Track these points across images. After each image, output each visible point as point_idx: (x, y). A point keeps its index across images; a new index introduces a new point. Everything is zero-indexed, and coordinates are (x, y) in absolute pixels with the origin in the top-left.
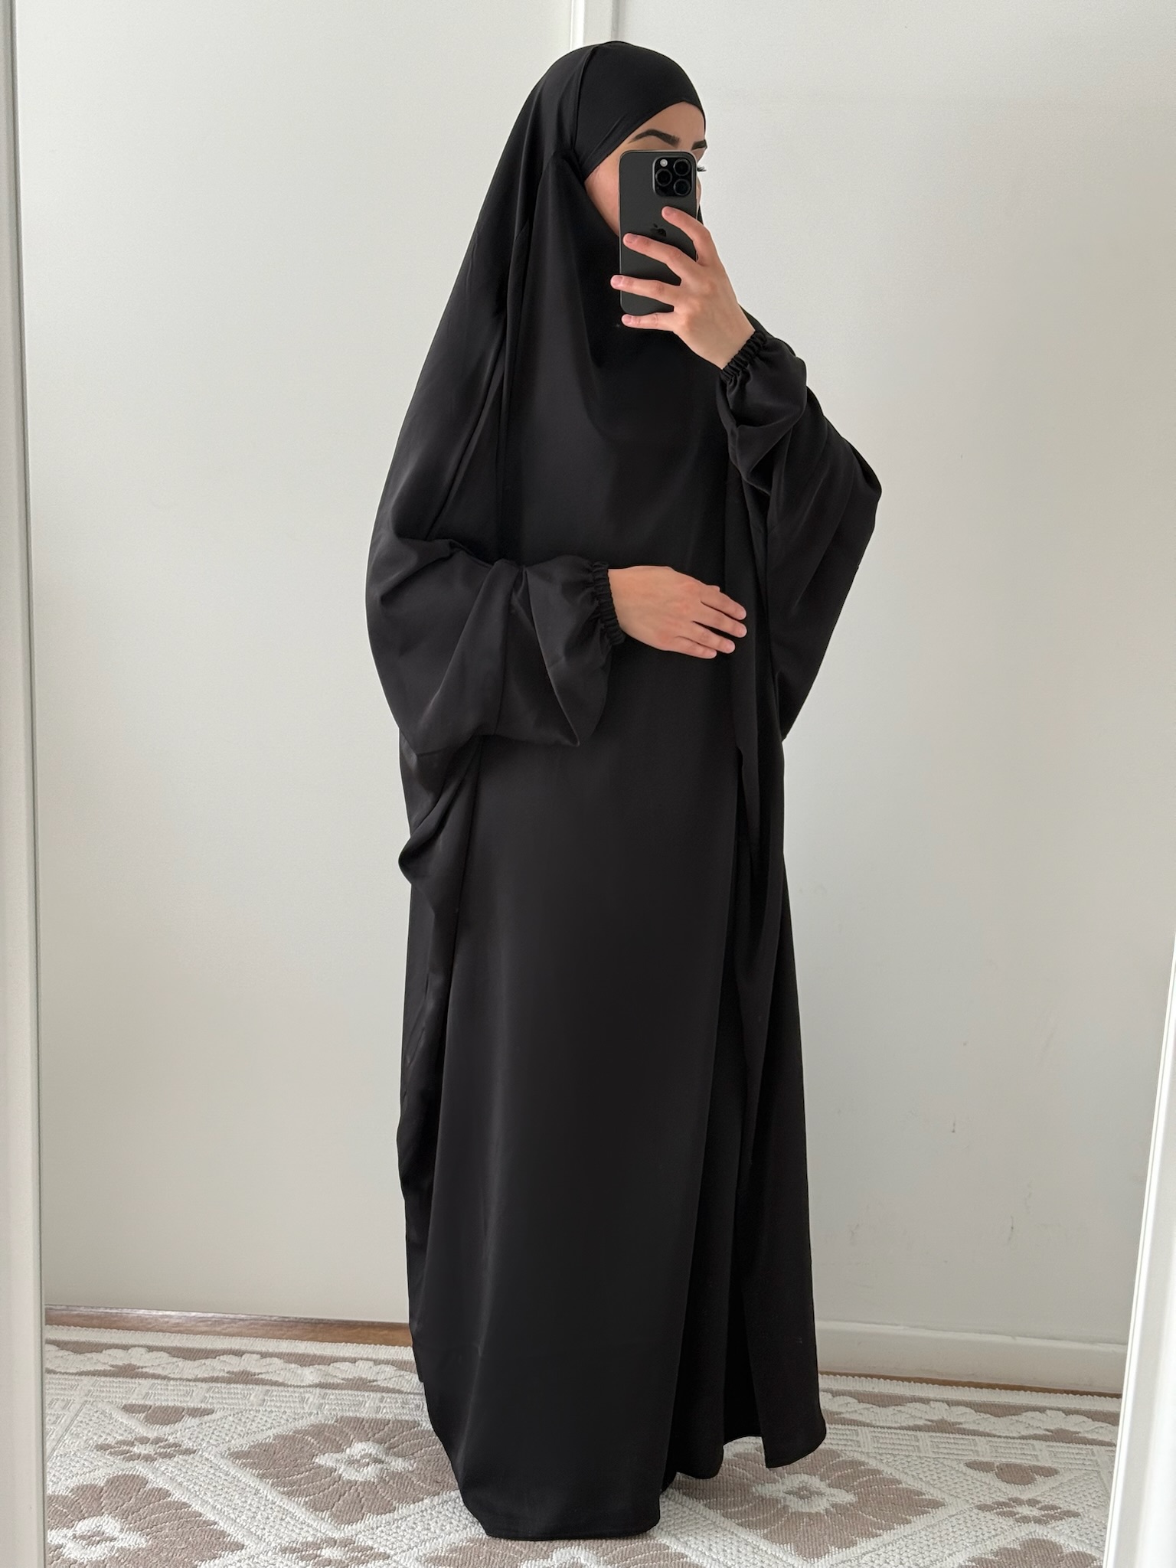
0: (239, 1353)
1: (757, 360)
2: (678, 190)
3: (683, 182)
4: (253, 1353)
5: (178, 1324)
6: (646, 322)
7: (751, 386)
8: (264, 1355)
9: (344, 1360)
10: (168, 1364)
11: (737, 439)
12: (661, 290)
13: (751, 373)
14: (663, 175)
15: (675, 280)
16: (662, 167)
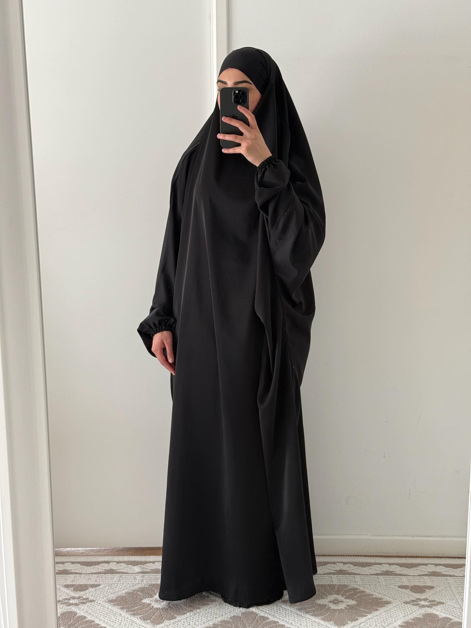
0: (108, 562)
2: (242, 102)
3: (244, 99)
4: (113, 562)
5: (83, 553)
6: (231, 151)
7: (268, 173)
8: (118, 562)
9: (150, 562)
10: (80, 568)
11: (258, 192)
12: (236, 138)
13: (268, 169)
14: (236, 96)
15: (241, 134)
16: (236, 93)
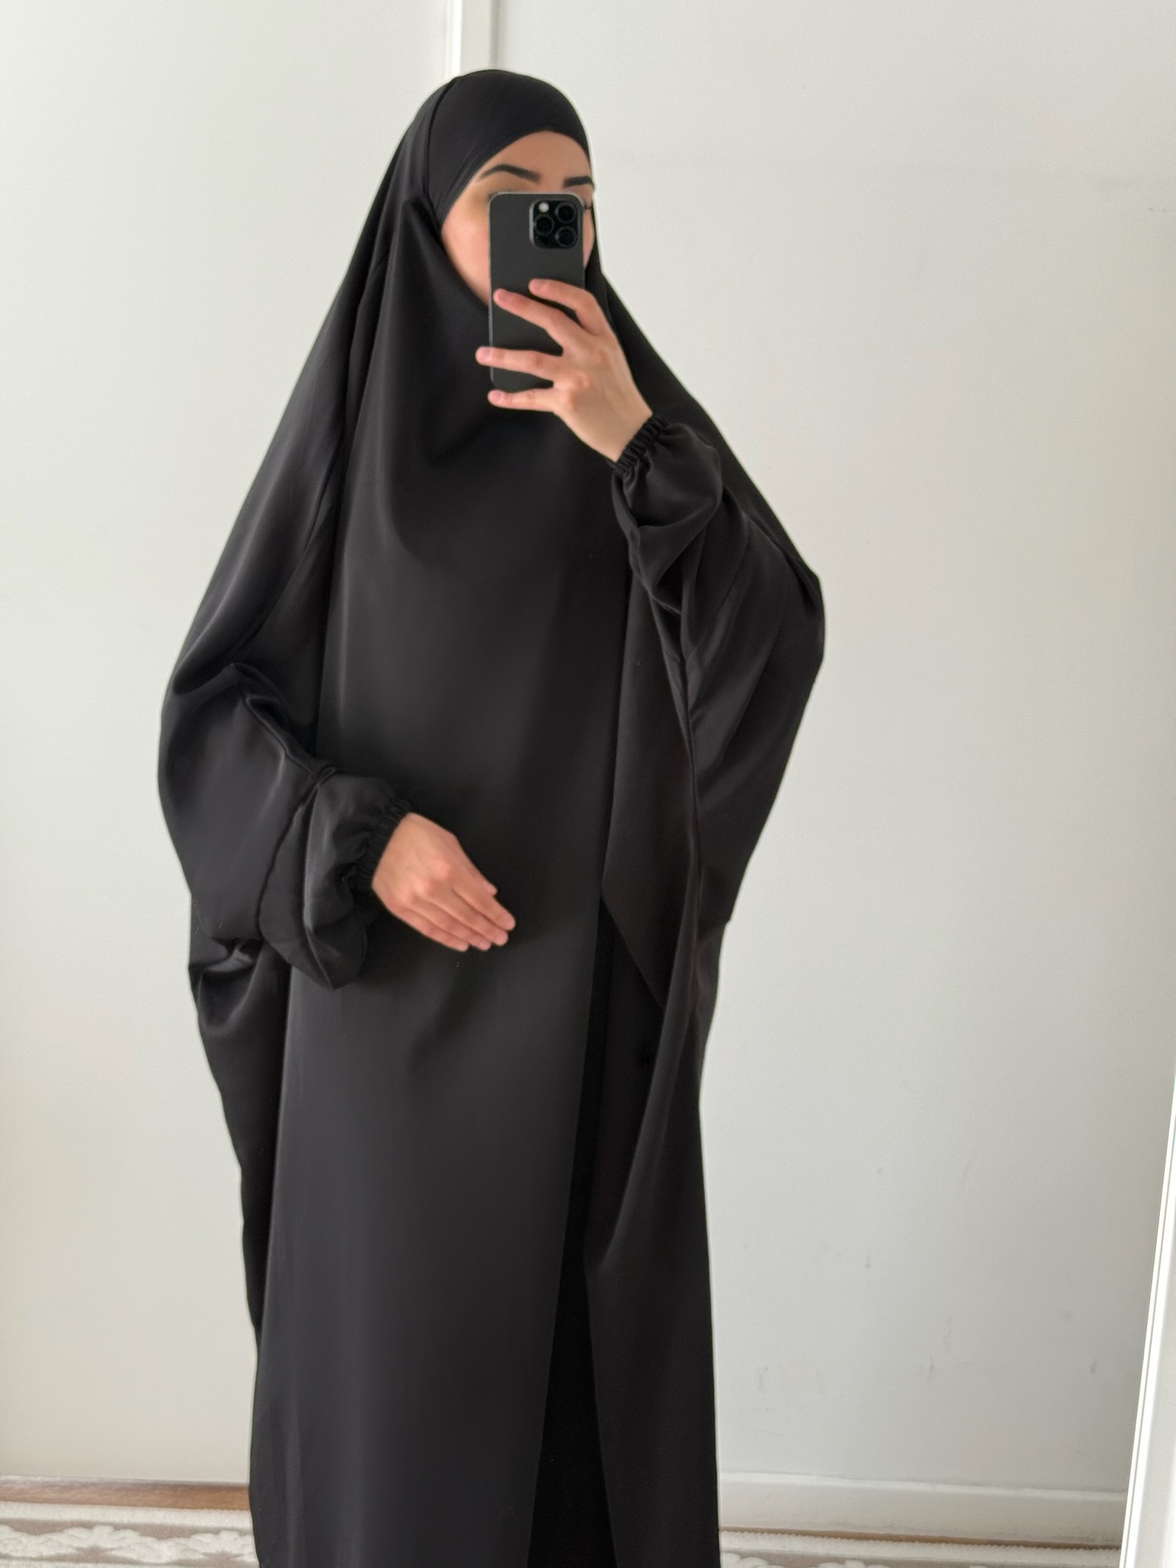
0: (88, 1526)
1: (657, 445)
2: (561, 239)
3: (568, 231)
4: (104, 1524)
5: (22, 1492)
6: (521, 401)
7: (653, 476)
8: (117, 1527)
9: (206, 1531)
10: (10, 1539)
11: (639, 543)
12: (538, 363)
13: (651, 461)
14: (542, 222)
15: (556, 350)
16: (541, 213)
